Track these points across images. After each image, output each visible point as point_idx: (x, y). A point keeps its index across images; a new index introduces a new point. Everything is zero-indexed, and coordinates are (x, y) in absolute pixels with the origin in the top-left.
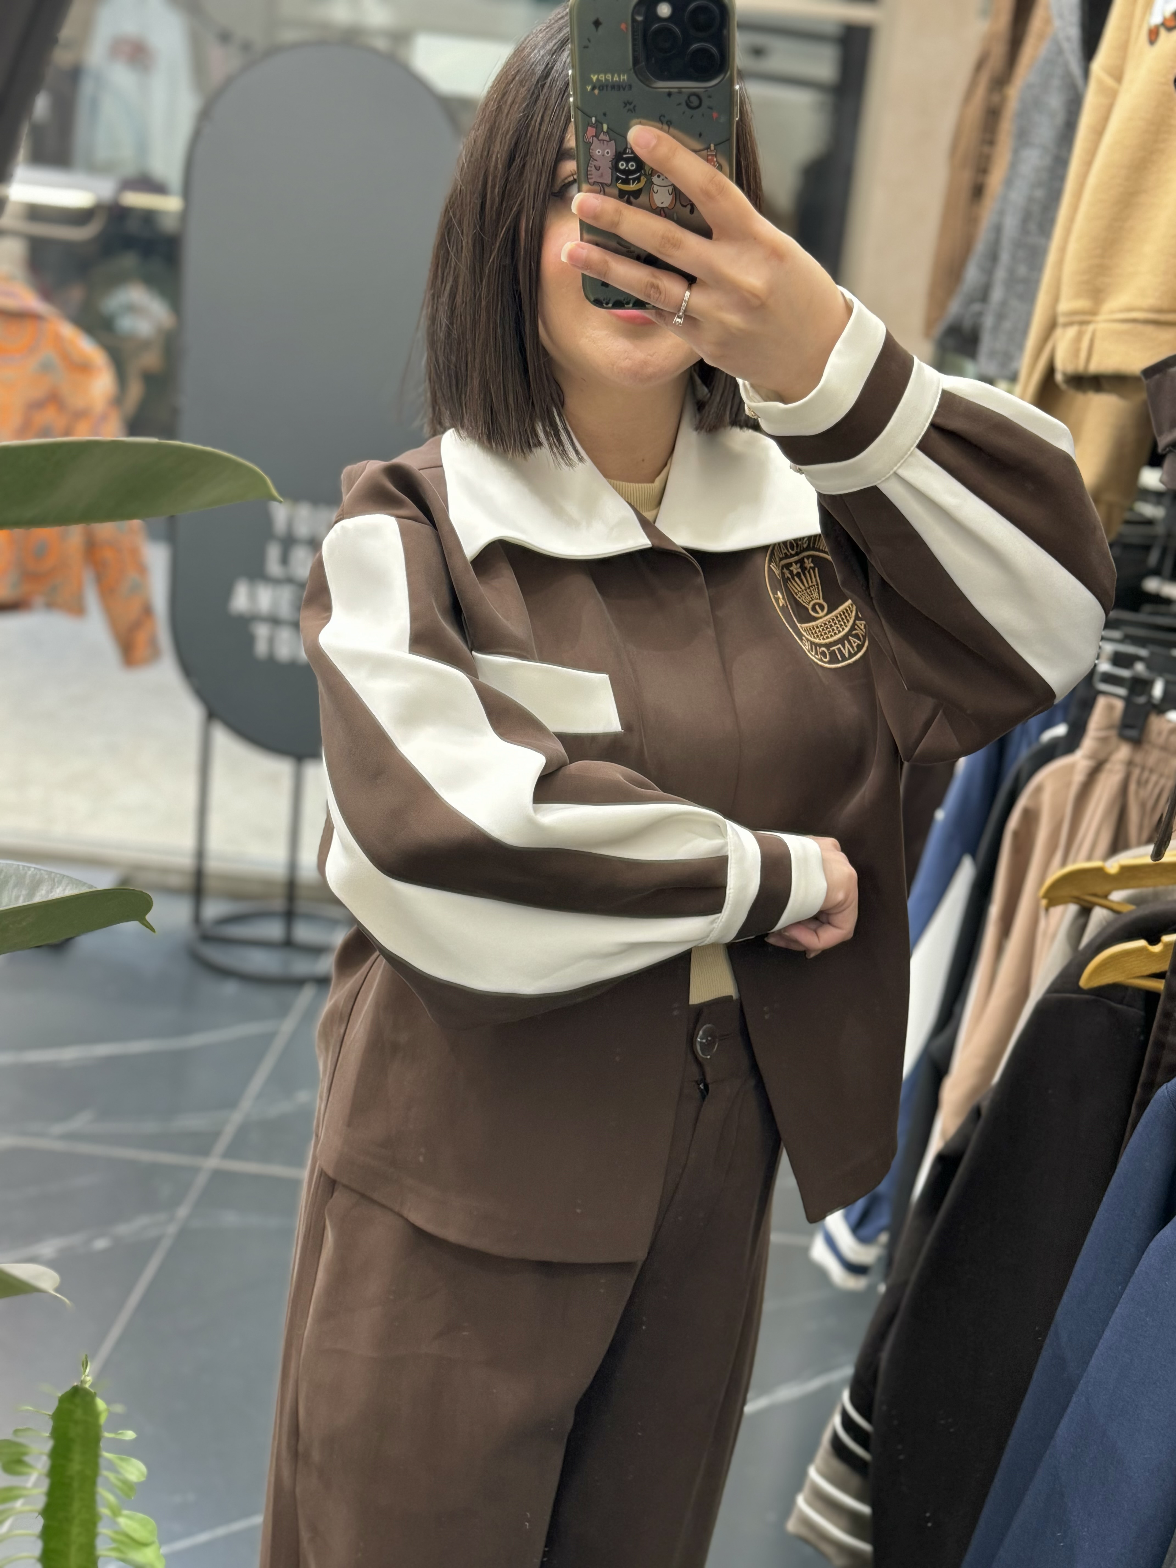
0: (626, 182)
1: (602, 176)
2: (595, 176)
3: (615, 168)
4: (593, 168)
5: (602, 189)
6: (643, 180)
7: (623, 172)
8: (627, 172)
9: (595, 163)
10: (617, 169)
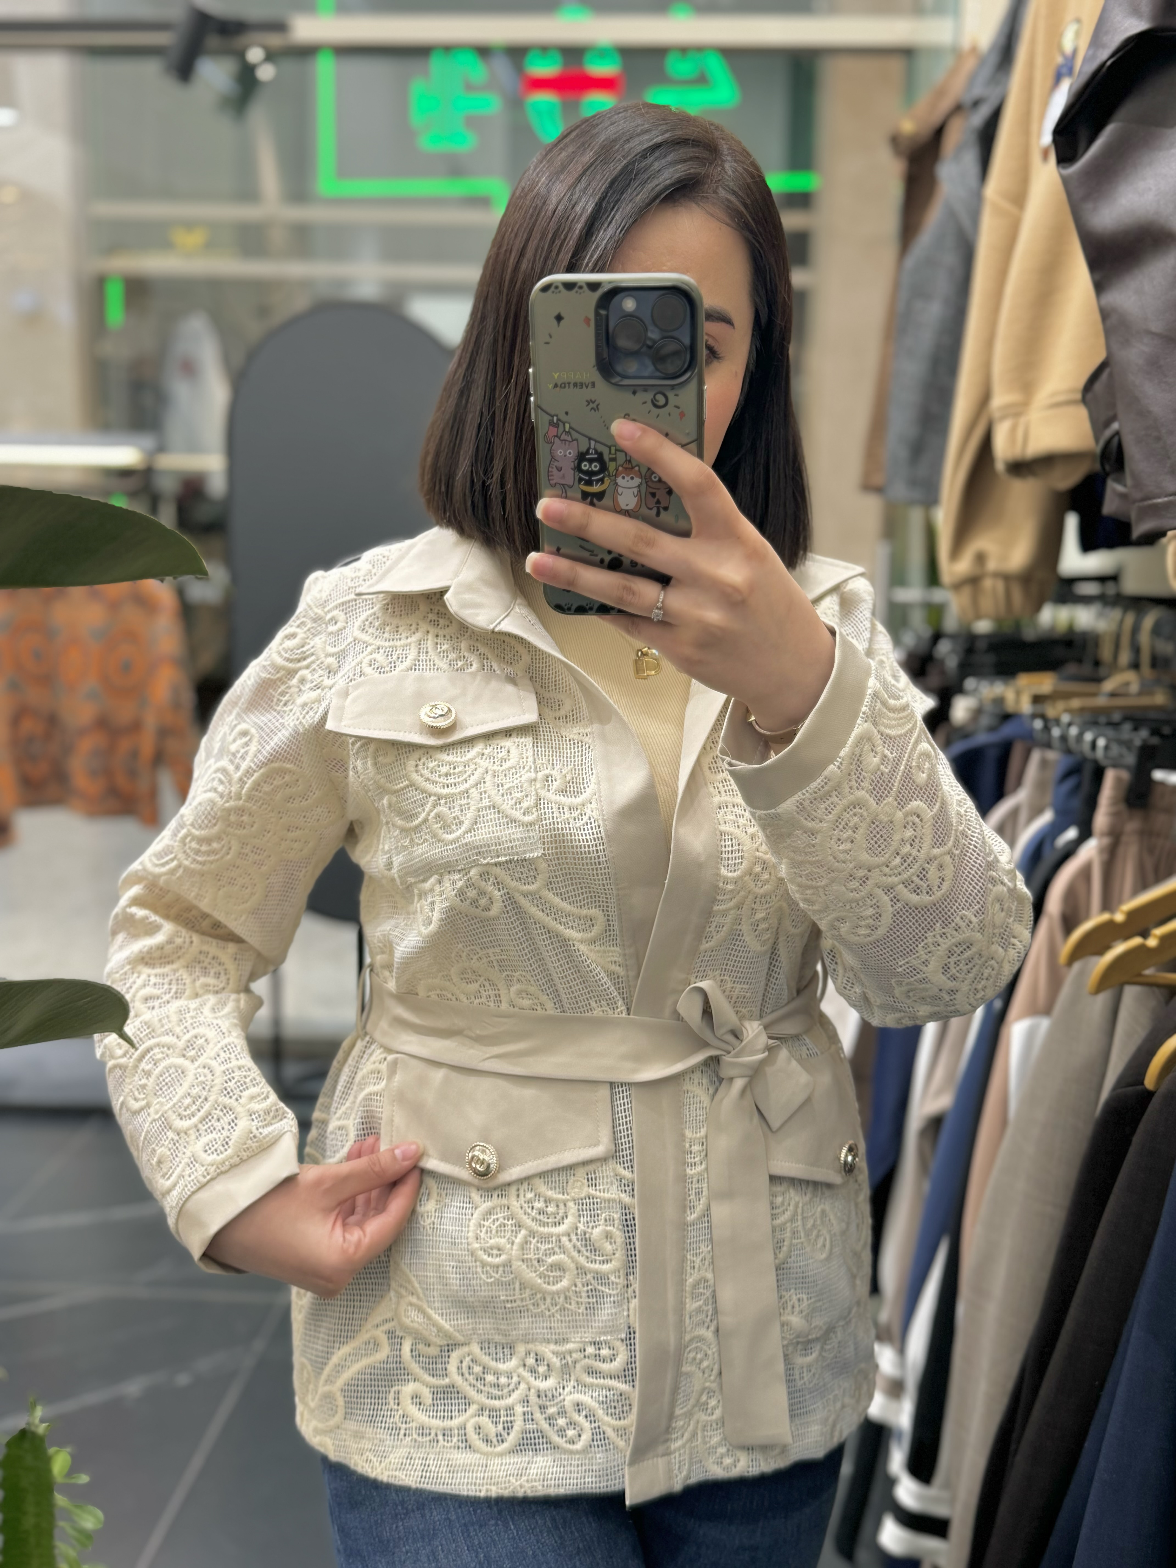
0: (589, 483)
1: (563, 477)
2: (556, 477)
3: (578, 468)
4: (555, 469)
6: (607, 481)
7: (586, 473)
8: (591, 473)
9: (556, 464)
10: (580, 470)
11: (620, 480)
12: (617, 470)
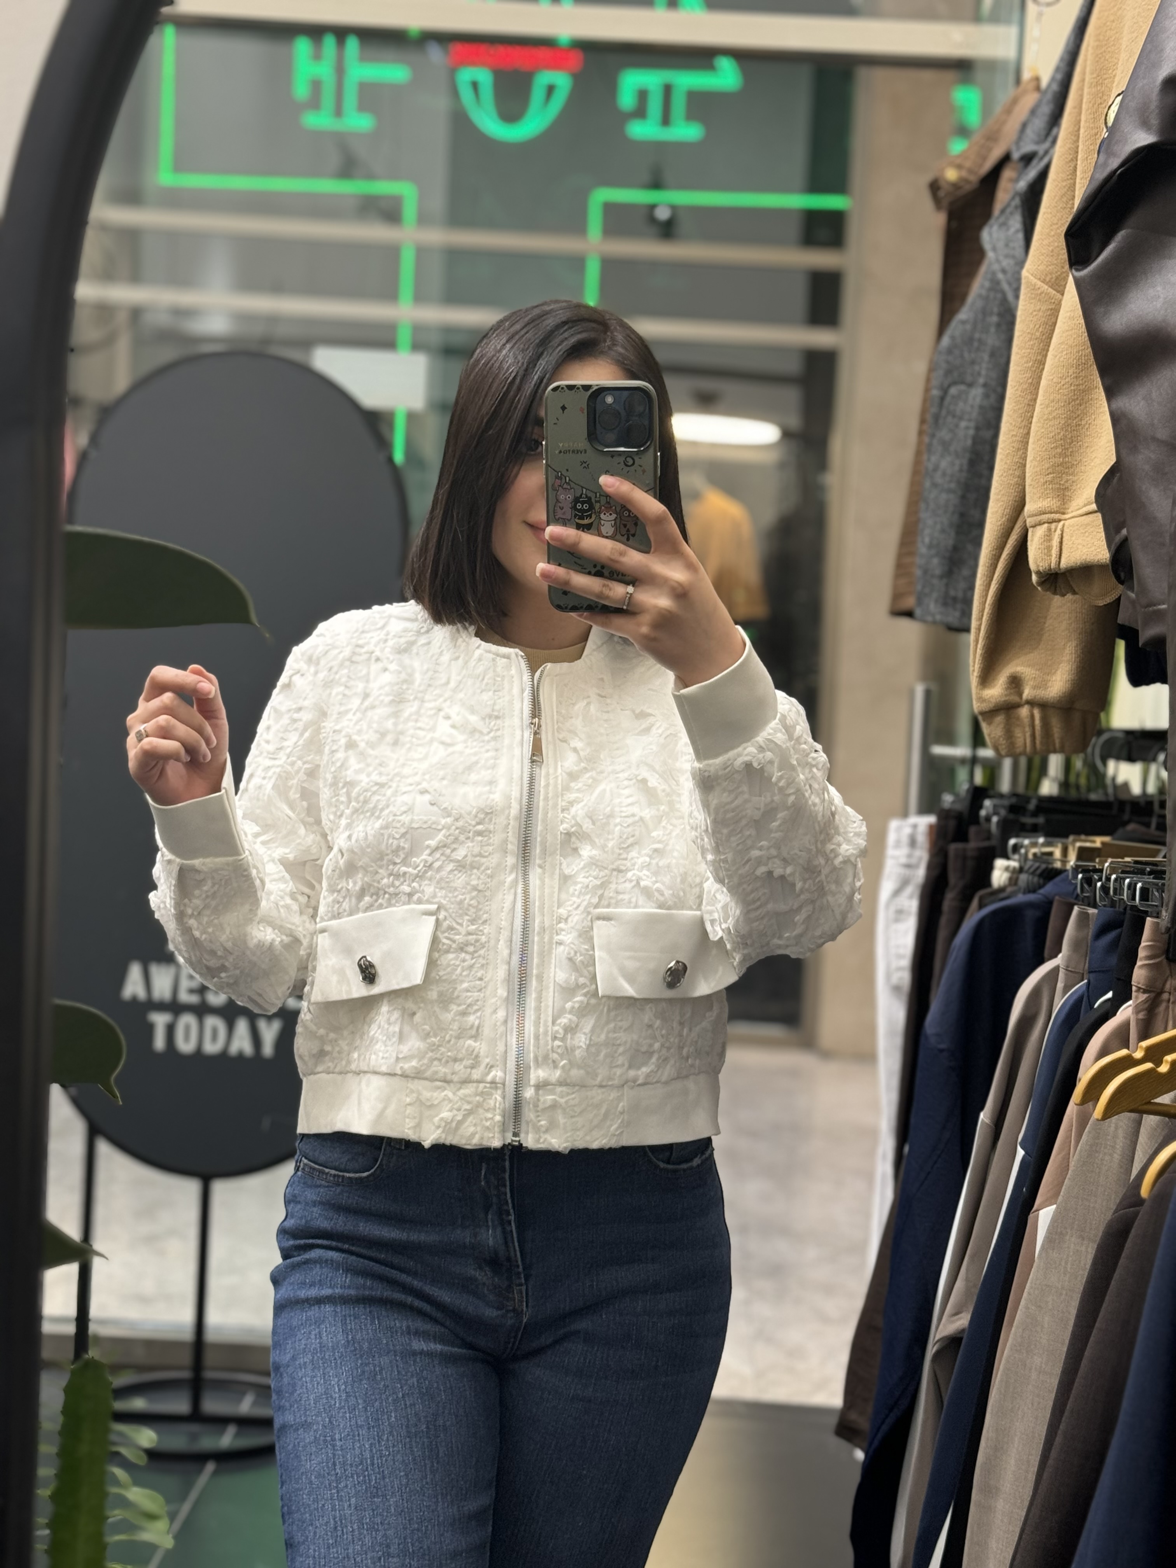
0: (581, 518)
1: (564, 514)
2: (559, 514)
3: (574, 507)
4: (559, 507)
5: (564, 522)
6: (594, 516)
7: (579, 511)
8: (582, 511)
9: (559, 504)
10: (576, 509)
11: (602, 516)
12: (600, 508)
